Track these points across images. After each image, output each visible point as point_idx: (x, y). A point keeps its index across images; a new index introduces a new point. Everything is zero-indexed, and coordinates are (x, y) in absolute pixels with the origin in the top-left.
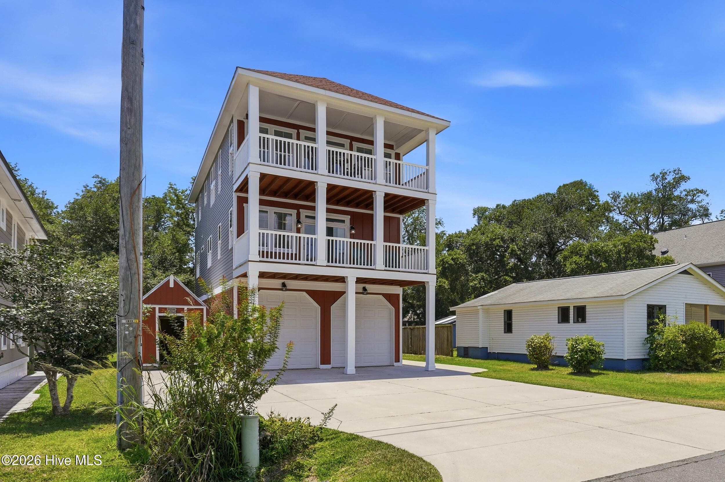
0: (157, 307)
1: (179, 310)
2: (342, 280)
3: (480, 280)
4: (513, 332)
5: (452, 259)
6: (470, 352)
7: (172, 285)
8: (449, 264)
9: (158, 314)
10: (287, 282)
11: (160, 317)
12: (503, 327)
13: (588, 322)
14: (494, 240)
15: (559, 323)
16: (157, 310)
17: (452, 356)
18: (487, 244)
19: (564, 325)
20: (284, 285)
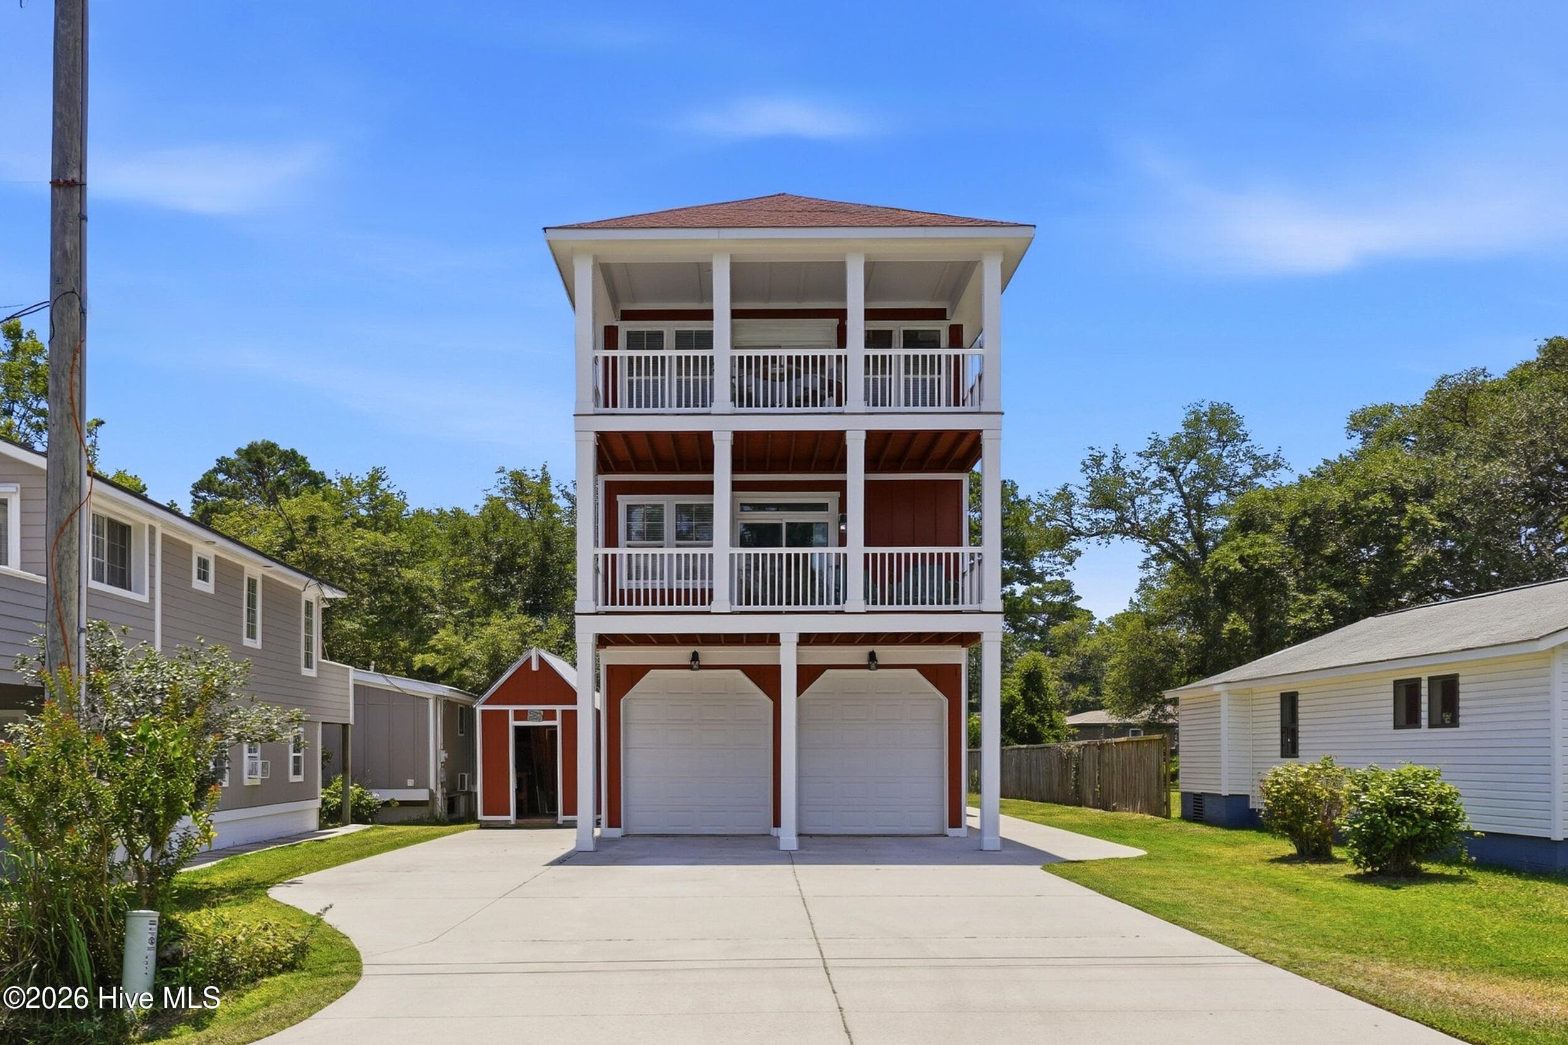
0: (511, 709)
1: (550, 715)
2: (773, 639)
3: (1321, 609)
4: (1300, 753)
5: (1242, 560)
6: (1209, 809)
7: (535, 667)
8: (1229, 572)
9: (513, 723)
10: (702, 650)
11: (517, 728)
12: (1279, 742)
13: (1463, 724)
14: (1366, 496)
15: (1396, 727)
16: (511, 716)
17: (1168, 816)
18: (1344, 510)
19: (1408, 734)
20: (695, 656)
